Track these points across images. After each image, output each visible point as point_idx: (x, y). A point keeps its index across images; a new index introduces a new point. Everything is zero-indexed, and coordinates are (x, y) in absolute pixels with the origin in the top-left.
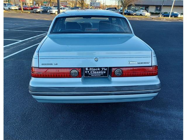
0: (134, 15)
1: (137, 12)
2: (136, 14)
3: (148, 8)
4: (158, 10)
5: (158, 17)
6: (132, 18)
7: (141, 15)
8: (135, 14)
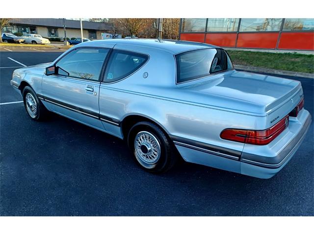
0: (22, 42)
1: (25, 38)
2: (25, 41)
3: (34, 30)
4: (53, 34)
5: (63, 45)
6: (22, 48)
7: (34, 42)
8: (22, 40)
